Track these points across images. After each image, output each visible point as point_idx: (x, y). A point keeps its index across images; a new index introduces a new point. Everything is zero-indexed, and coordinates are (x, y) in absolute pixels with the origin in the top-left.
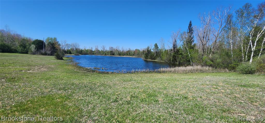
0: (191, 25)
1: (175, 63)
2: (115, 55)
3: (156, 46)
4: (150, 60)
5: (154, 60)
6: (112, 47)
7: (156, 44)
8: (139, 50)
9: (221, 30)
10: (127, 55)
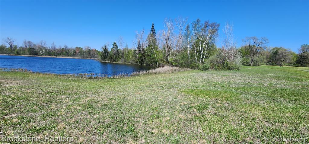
0: (154, 27)
1: (142, 64)
2: (39, 54)
3: (115, 45)
4: (109, 62)
5: (114, 62)
6: (29, 42)
7: (115, 43)
8: (82, 49)
9: (181, 36)
10: (64, 55)
